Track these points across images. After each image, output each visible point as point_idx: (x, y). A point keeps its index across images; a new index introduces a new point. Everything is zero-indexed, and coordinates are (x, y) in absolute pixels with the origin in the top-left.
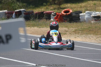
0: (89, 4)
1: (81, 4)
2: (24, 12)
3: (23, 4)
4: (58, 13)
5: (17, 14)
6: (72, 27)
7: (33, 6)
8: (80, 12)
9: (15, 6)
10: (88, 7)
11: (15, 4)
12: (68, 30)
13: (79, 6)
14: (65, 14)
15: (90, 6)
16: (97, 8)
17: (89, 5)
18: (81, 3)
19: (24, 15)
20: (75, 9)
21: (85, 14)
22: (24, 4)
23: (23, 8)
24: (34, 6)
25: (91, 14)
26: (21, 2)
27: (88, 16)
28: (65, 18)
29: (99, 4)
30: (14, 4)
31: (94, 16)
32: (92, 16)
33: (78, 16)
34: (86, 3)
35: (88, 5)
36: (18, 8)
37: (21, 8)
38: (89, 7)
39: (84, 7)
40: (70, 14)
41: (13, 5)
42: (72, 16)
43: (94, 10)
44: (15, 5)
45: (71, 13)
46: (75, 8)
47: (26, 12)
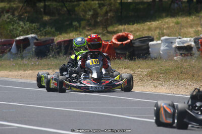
0: (165, 22)
1: (148, 23)
2: (35, 41)
3: (31, 24)
4: (105, 41)
5: (21, 45)
6: (139, 67)
7: (51, 28)
8: (150, 38)
9: (16, 29)
10: (164, 29)
11: (16, 25)
12: (135, 73)
13: (146, 27)
14: (119, 43)
15: (168, 28)
16: (182, 31)
17: (167, 26)
18: (150, 22)
19: (34, 46)
20: (138, 34)
21: (159, 42)
22: (34, 25)
23: (31, 34)
24: (53, 30)
25: (172, 43)
26: (27, 21)
27: (167, 46)
28: (118, 52)
29: (187, 22)
30: (13, 25)
31: (178, 45)
32: (174, 46)
33: (146, 47)
34: (160, 22)
35: (164, 25)
36: (21, 33)
37: (28, 34)
38: (166, 29)
39: (156, 28)
40: (129, 42)
41: (11, 27)
42: (133, 47)
43: (177, 34)
44: (15, 27)
45: (131, 40)
46: (137, 30)
47: (39, 41)
